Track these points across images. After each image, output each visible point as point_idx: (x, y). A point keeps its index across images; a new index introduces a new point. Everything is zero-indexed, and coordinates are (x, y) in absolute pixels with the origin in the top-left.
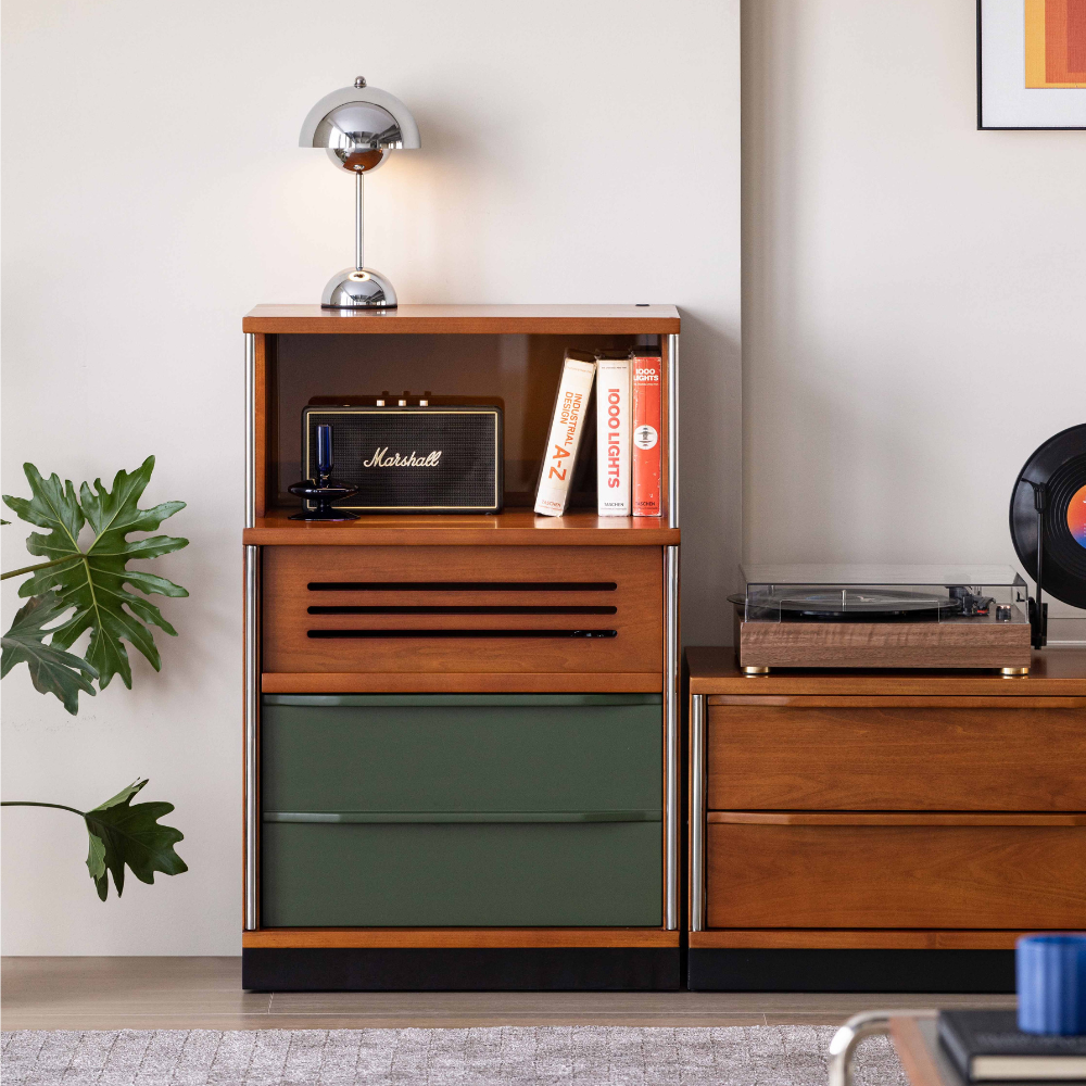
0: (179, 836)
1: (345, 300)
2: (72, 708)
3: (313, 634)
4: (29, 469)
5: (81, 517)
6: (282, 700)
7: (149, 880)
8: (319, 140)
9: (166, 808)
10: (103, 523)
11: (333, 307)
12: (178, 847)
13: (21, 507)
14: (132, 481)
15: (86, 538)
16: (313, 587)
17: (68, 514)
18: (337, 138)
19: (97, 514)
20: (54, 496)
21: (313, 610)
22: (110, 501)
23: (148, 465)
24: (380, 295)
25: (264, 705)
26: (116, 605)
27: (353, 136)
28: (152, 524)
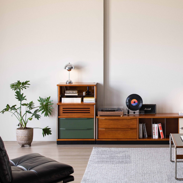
0: (51, 131)
1: (68, 82)
2: (38, 119)
3: (63, 113)
4: (40, 97)
5: (44, 102)
6: (60, 118)
7: (48, 135)
8: (65, 68)
9: (50, 129)
10: (46, 102)
11: (67, 83)
12: (51, 132)
13: (39, 101)
14: (48, 98)
15: (45, 103)
16: (63, 108)
17: (43, 101)
18: (67, 68)
19: (45, 101)
20: (42, 100)
21: (63, 110)
22: (47, 100)
23: (50, 97)
24: (71, 82)
25: (59, 119)
26: (47, 109)
27: (68, 68)
28: (50, 102)
